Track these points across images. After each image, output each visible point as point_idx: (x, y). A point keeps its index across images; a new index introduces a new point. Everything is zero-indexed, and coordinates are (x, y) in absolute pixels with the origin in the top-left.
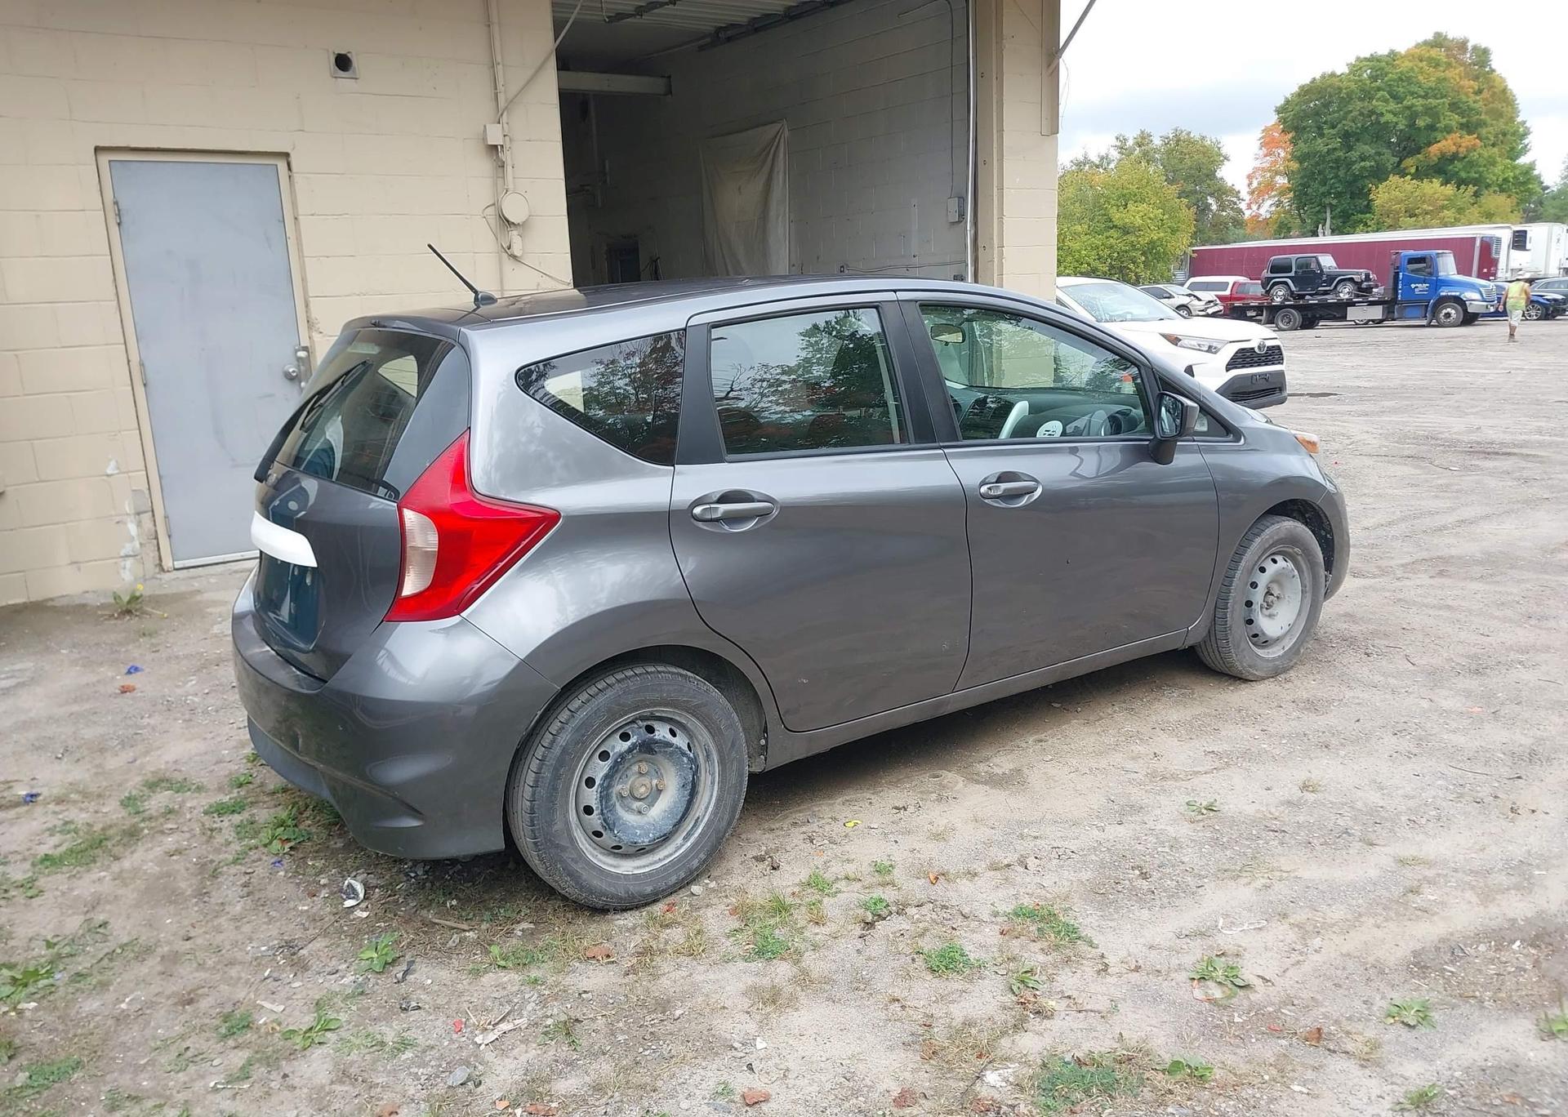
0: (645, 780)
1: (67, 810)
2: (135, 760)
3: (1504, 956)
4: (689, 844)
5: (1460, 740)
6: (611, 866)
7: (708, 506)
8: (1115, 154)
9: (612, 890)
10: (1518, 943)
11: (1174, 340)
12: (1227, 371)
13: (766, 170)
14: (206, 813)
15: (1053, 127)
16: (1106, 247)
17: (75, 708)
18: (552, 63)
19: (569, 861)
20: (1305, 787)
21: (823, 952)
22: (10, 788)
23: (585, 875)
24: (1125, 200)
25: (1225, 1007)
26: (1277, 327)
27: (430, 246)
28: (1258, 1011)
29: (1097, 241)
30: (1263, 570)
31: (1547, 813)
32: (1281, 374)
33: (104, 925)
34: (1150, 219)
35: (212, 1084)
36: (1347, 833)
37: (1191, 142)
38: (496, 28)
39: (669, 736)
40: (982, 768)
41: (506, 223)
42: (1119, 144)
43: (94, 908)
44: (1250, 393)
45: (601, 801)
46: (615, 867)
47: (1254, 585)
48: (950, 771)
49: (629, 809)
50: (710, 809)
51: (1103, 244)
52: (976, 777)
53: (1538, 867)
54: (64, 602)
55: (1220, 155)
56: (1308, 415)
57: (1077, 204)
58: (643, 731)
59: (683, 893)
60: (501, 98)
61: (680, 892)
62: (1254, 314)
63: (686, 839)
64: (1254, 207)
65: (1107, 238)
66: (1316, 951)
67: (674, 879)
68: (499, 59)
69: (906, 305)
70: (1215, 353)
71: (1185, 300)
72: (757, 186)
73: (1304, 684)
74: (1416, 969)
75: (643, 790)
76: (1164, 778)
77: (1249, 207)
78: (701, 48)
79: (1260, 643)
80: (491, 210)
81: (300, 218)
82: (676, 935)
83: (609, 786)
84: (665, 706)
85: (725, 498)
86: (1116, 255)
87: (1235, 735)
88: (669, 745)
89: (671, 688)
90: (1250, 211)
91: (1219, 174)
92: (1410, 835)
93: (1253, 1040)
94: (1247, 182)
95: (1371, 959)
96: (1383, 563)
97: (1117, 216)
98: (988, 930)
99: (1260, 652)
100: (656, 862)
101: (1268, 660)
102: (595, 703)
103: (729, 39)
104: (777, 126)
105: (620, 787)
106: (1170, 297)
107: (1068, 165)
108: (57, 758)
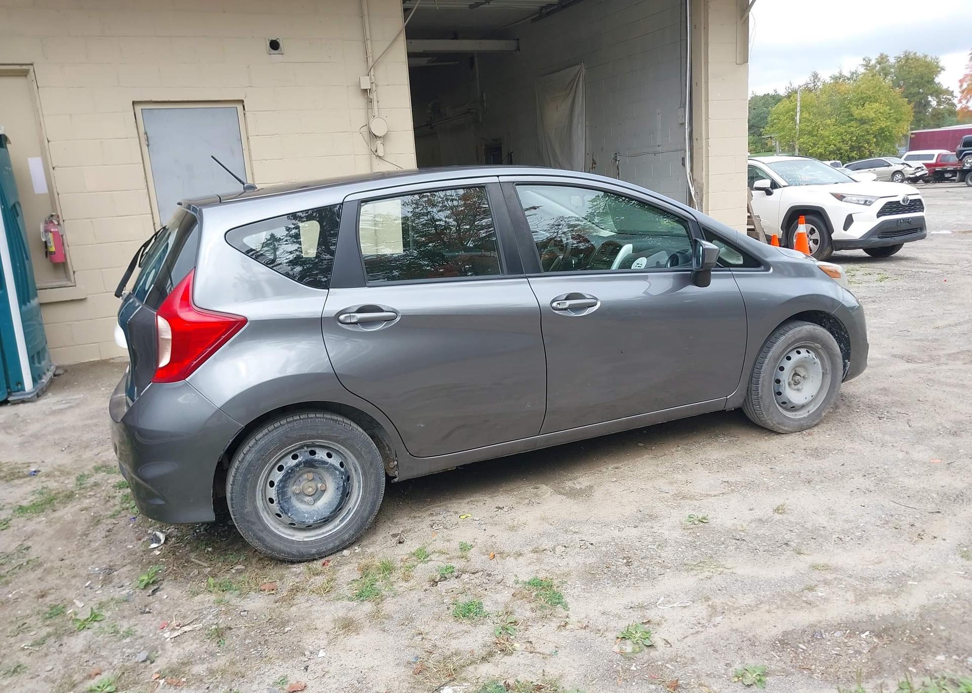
0: (313, 484)
1: (49, 481)
2: (99, 454)
3: (852, 642)
4: (343, 524)
5: (910, 482)
6: (289, 535)
7: (349, 315)
8: (862, 70)
9: (288, 550)
10: (867, 633)
11: (840, 197)
12: (878, 217)
13: (572, 94)
14: (114, 487)
15: (744, 57)
16: (848, 133)
17: (89, 422)
18: (403, 37)
19: (257, 531)
20: (777, 510)
21: (398, 598)
22: (28, 466)
23: (268, 539)
24: (863, 100)
25: (630, 659)
26: (967, 184)
27: (212, 157)
28: (651, 663)
29: (842, 129)
30: (789, 358)
31: (944, 540)
32: (922, 218)
33: (28, 548)
34: (880, 113)
35: (23, 646)
36: (786, 544)
37: (917, 59)
38: (366, 18)
39: (326, 458)
40: (569, 484)
41: (373, 137)
42: (864, 63)
43: (29, 538)
44: (896, 232)
45: (278, 496)
46: (291, 536)
47: (782, 369)
48: (547, 485)
49: (302, 501)
50: (358, 504)
51: (846, 132)
52: (561, 490)
53: (914, 579)
54: (118, 360)
55: (938, 67)
56: (952, 246)
57: (829, 105)
58: (307, 454)
59: (338, 554)
60: (370, 60)
61: (338, 553)
62: (950, 175)
63: (341, 521)
64: (964, 102)
65: (849, 127)
66: (714, 626)
67: (331, 545)
68: (368, 36)
69: (506, 185)
70: (870, 205)
71: (900, 168)
72: (565, 106)
73: (819, 438)
74: (779, 645)
75: (310, 490)
76: (684, 498)
77: (960, 102)
78: (533, 20)
79: (789, 408)
80: (365, 129)
81: (250, 138)
82: (319, 580)
83: (284, 487)
84: (322, 439)
85: (361, 310)
86: (855, 138)
87: (752, 470)
88: (325, 463)
89: (325, 428)
90: (960, 105)
91: (937, 80)
92: (831, 549)
93: (634, 684)
94: (959, 84)
95: (750, 635)
96: (934, 353)
97: (857, 112)
98: (506, 592)
99: (789, 414)
100: (320, 535)
101: (794, 420)
102: (271, 436)
103: (548, 14)
104: (578, 67)
105: (295, 487)
106: (889, 165)
107: (828, 80)
108: (62, 450)
